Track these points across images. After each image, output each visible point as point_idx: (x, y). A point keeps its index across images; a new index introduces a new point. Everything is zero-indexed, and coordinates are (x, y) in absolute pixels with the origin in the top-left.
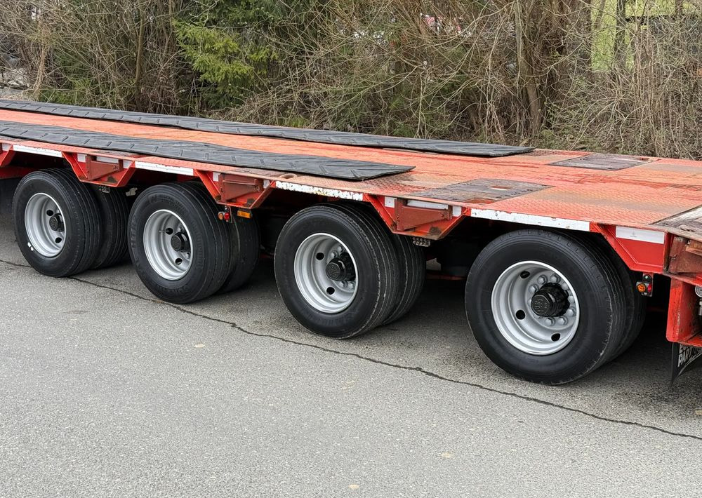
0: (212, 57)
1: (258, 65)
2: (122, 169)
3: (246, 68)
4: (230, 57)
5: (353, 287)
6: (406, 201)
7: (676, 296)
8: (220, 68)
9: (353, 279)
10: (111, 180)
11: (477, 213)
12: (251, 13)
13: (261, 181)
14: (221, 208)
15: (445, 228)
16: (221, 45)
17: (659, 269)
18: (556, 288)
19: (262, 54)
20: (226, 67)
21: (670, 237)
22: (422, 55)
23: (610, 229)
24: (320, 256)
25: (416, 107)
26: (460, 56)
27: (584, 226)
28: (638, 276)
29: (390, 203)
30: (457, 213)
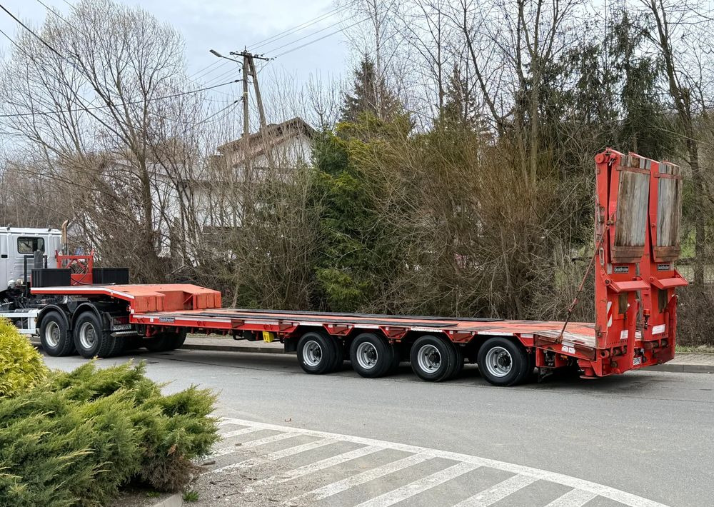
0: (337, 285)
1: (363, 289)
2: (348, 329)
3: (357, 292)
4: (347, 285)
5: (439, 365)
6: (456, 331)
7: (537, 352)
8: (341, 292)
9: (438, 362)
10: (343, 333)
11: (480, 333)
12: (359, 262)
13: (405, 329)
14: (390, 339)
15: (470, 339)
16: (343, 279)
17: (532, 345)
18: (506, 356)
19: (365, 284)
20: (345, 291)
21: (534, 335)
22: (456, 282)
23: (519, 334)
24: (426, 355)
25: (454, 309)
26: (476, 282)
27: (511, 334)
28: (527, 348)
29: (451, 333)
30: (473, 334)
